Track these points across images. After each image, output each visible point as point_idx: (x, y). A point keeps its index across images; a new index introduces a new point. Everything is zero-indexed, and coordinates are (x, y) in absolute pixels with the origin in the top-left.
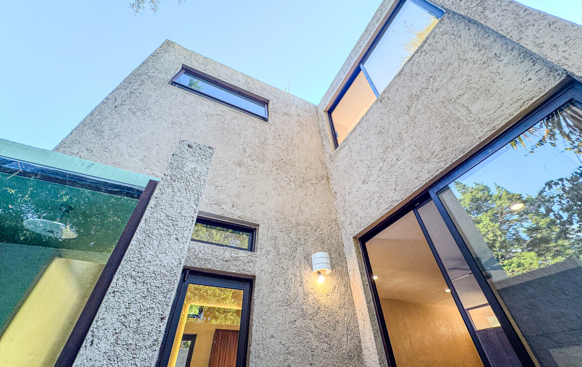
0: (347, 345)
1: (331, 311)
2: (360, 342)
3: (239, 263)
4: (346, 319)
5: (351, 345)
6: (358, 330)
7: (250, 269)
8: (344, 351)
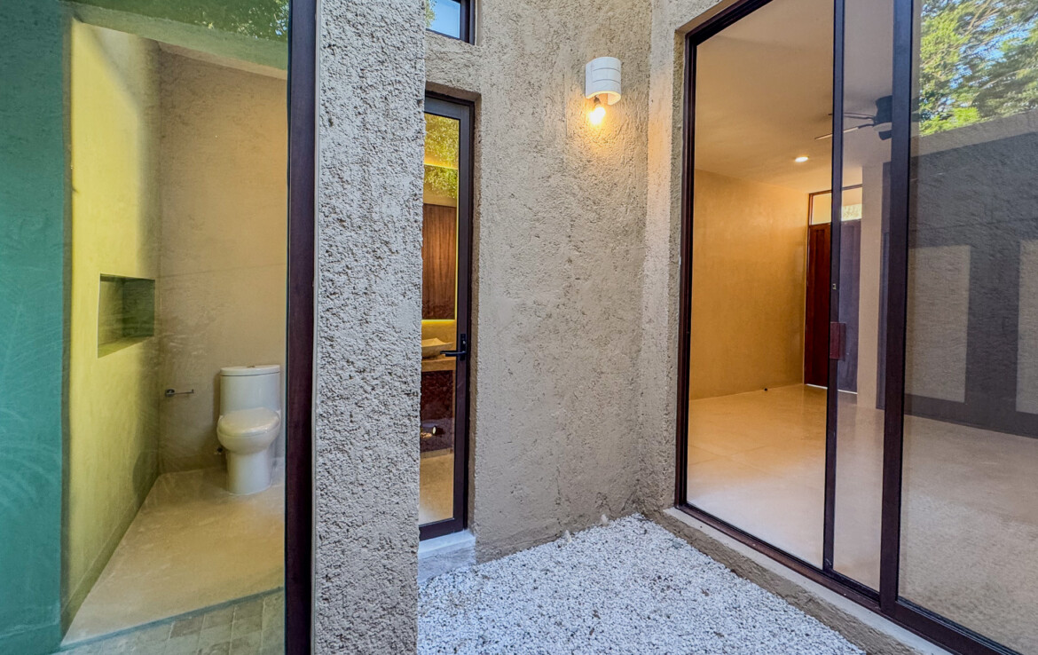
0: (625, 217)
1: (609, 167)
2: (644, 214)
3: (449, 65)
4: (630, 182)
5: (630, 217)
6: (646, 198)
7: (469, 80)
8: (619, 225)
